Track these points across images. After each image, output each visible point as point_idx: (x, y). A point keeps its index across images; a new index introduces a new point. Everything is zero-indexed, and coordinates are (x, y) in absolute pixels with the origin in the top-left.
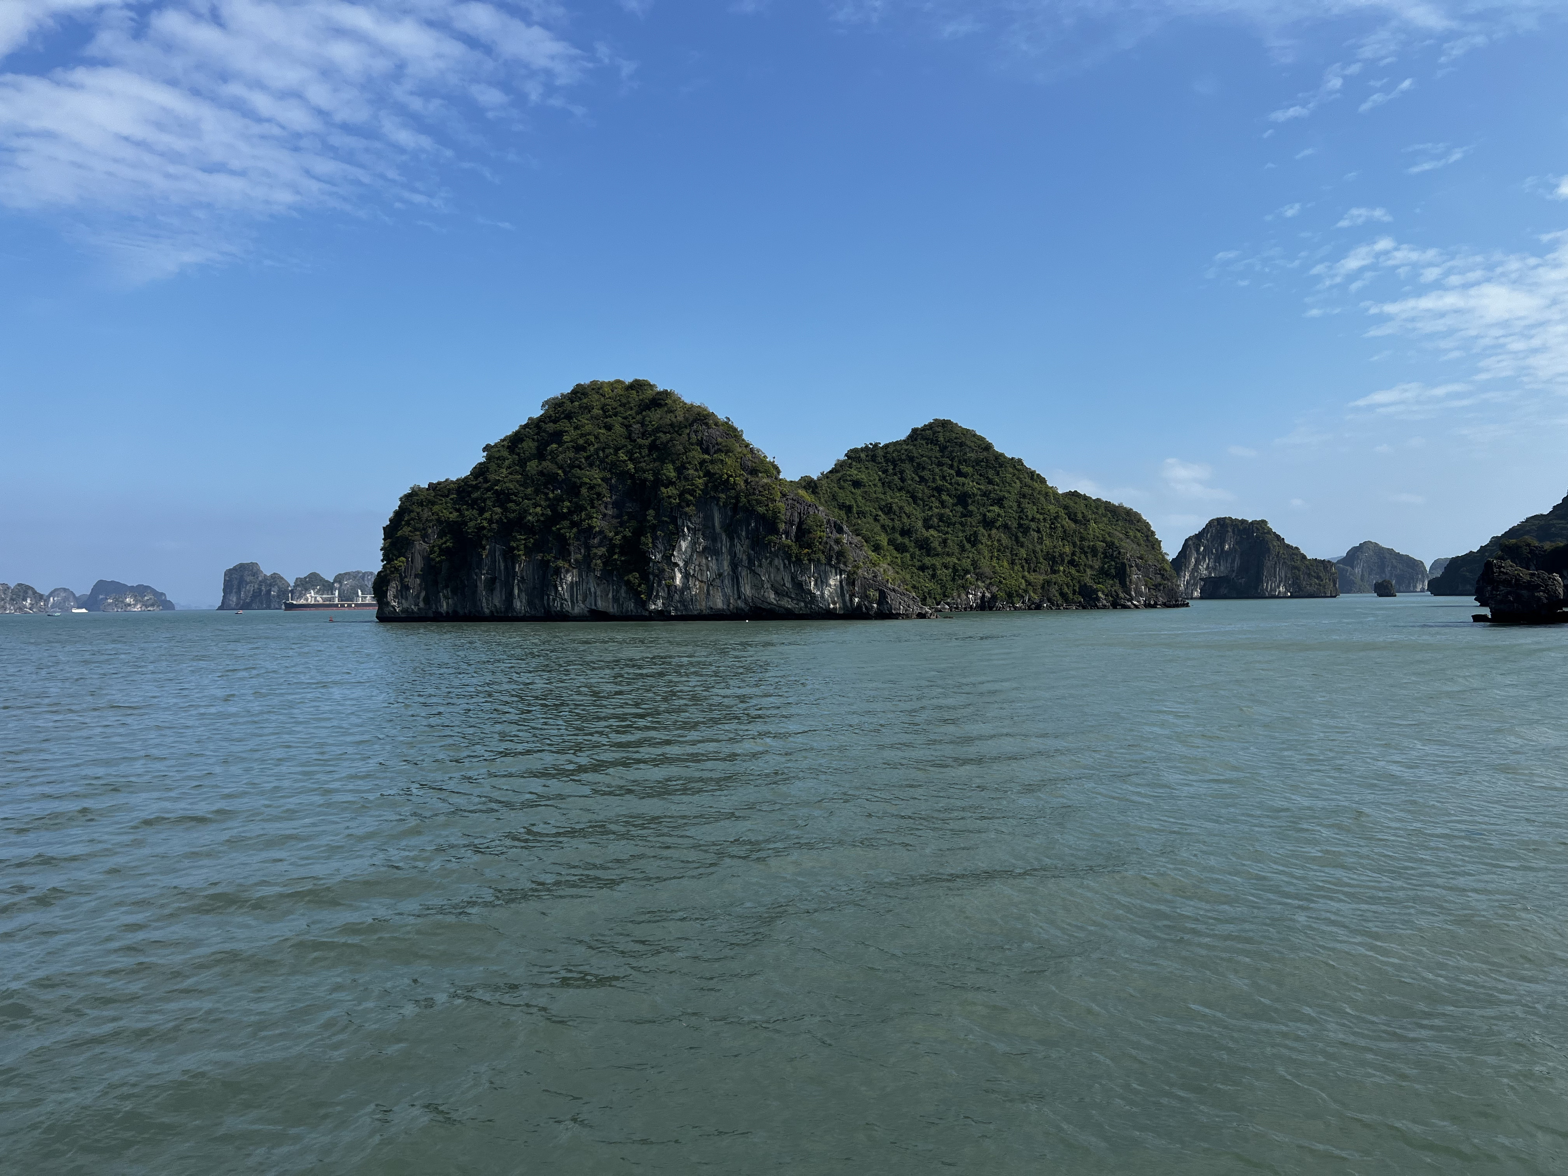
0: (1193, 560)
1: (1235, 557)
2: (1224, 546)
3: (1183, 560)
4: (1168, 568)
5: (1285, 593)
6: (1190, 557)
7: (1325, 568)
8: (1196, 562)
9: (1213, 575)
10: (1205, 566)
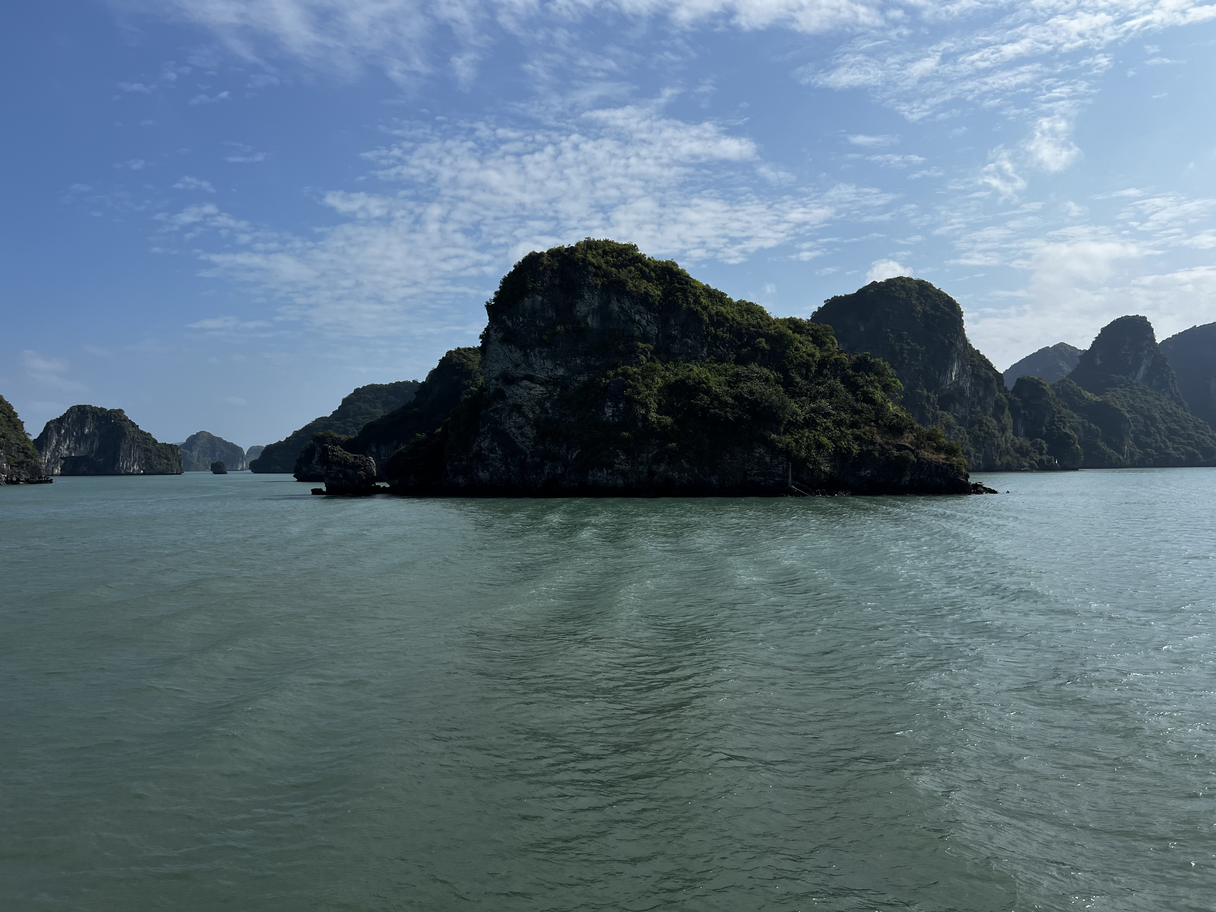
0: (54, 441)
1: (94, 440)
2: (84, 430)
3: (44, 441)
4: (30, 447)
5: (139, 471)
6: (51, 438)
7: (173, 451)
8: (57, 443)
9: (73, 455)
10: (65, 447)
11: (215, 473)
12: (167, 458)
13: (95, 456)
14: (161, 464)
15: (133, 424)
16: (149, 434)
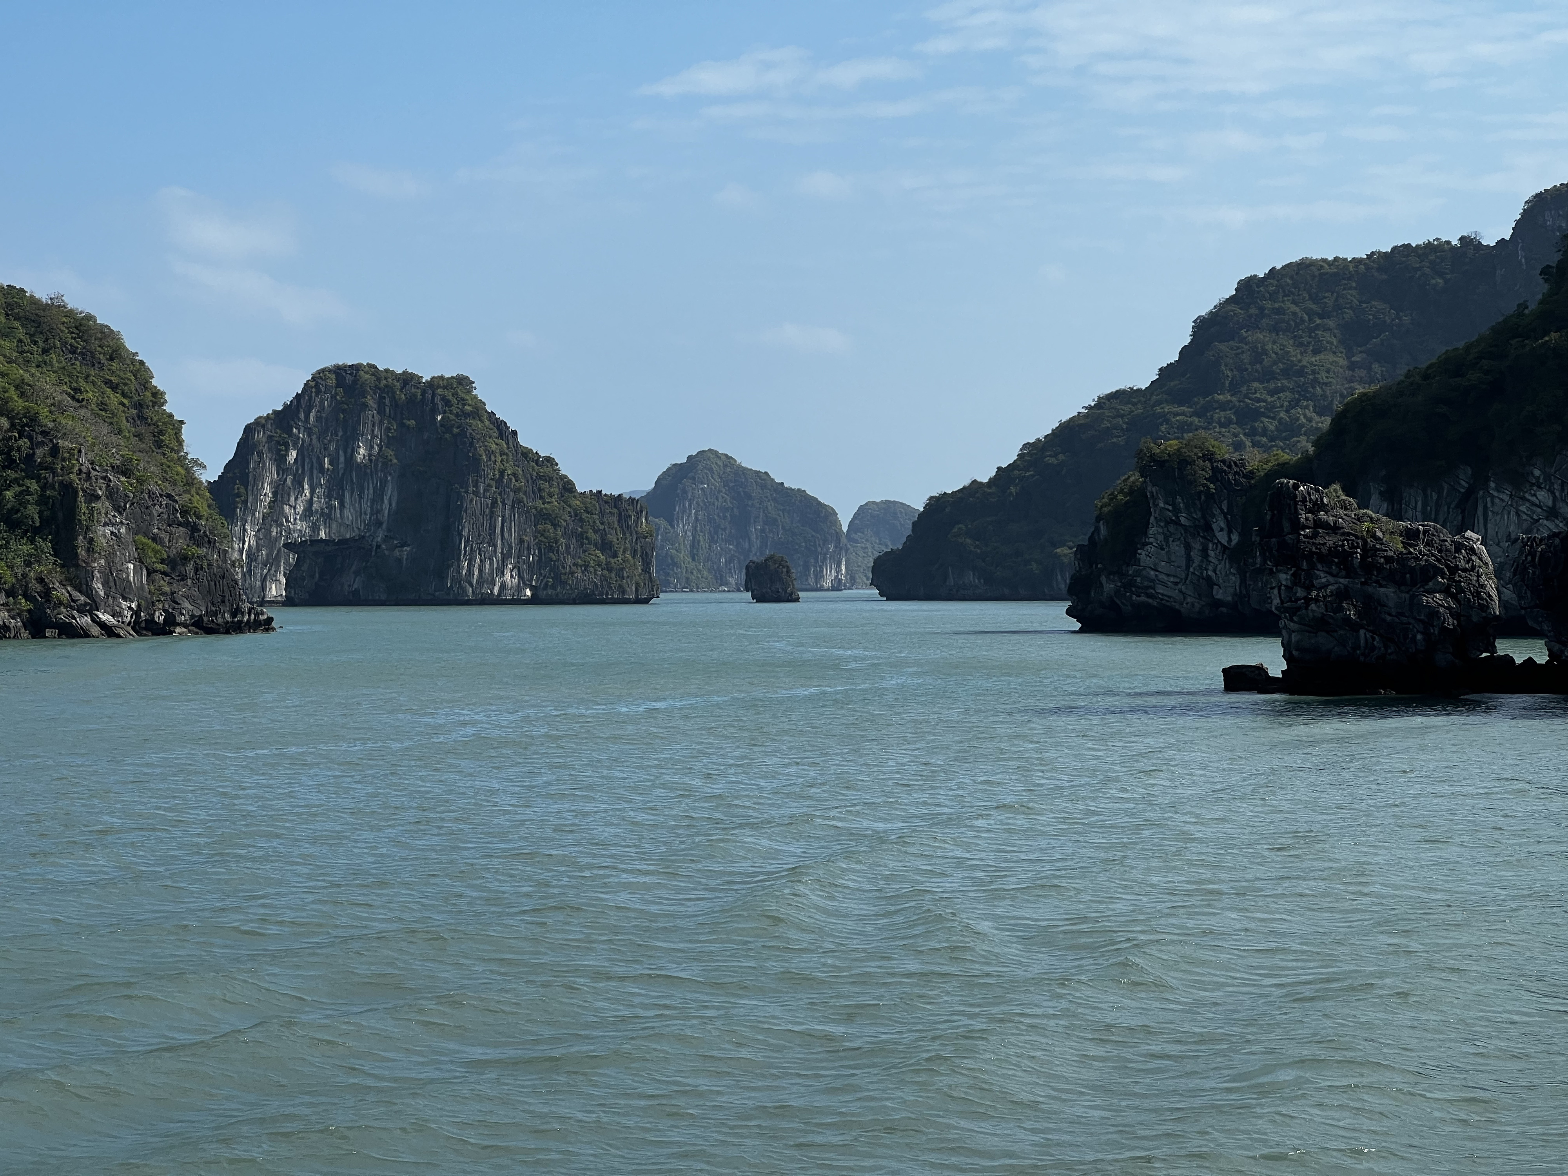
0: (267, 489)
1: (383, 482)
2: (354, 450)
3: (238, 487)
5: (519, 589)
6: (259, 478)
7: (623, 518)
8: (275, 494)
9: (322, 535)
10: (300, 509)
11: (760, 598)
12: (606, 546)
13: (386, 539)
14: (586, 566)
15: (500, 426)
16: (549, 460)
